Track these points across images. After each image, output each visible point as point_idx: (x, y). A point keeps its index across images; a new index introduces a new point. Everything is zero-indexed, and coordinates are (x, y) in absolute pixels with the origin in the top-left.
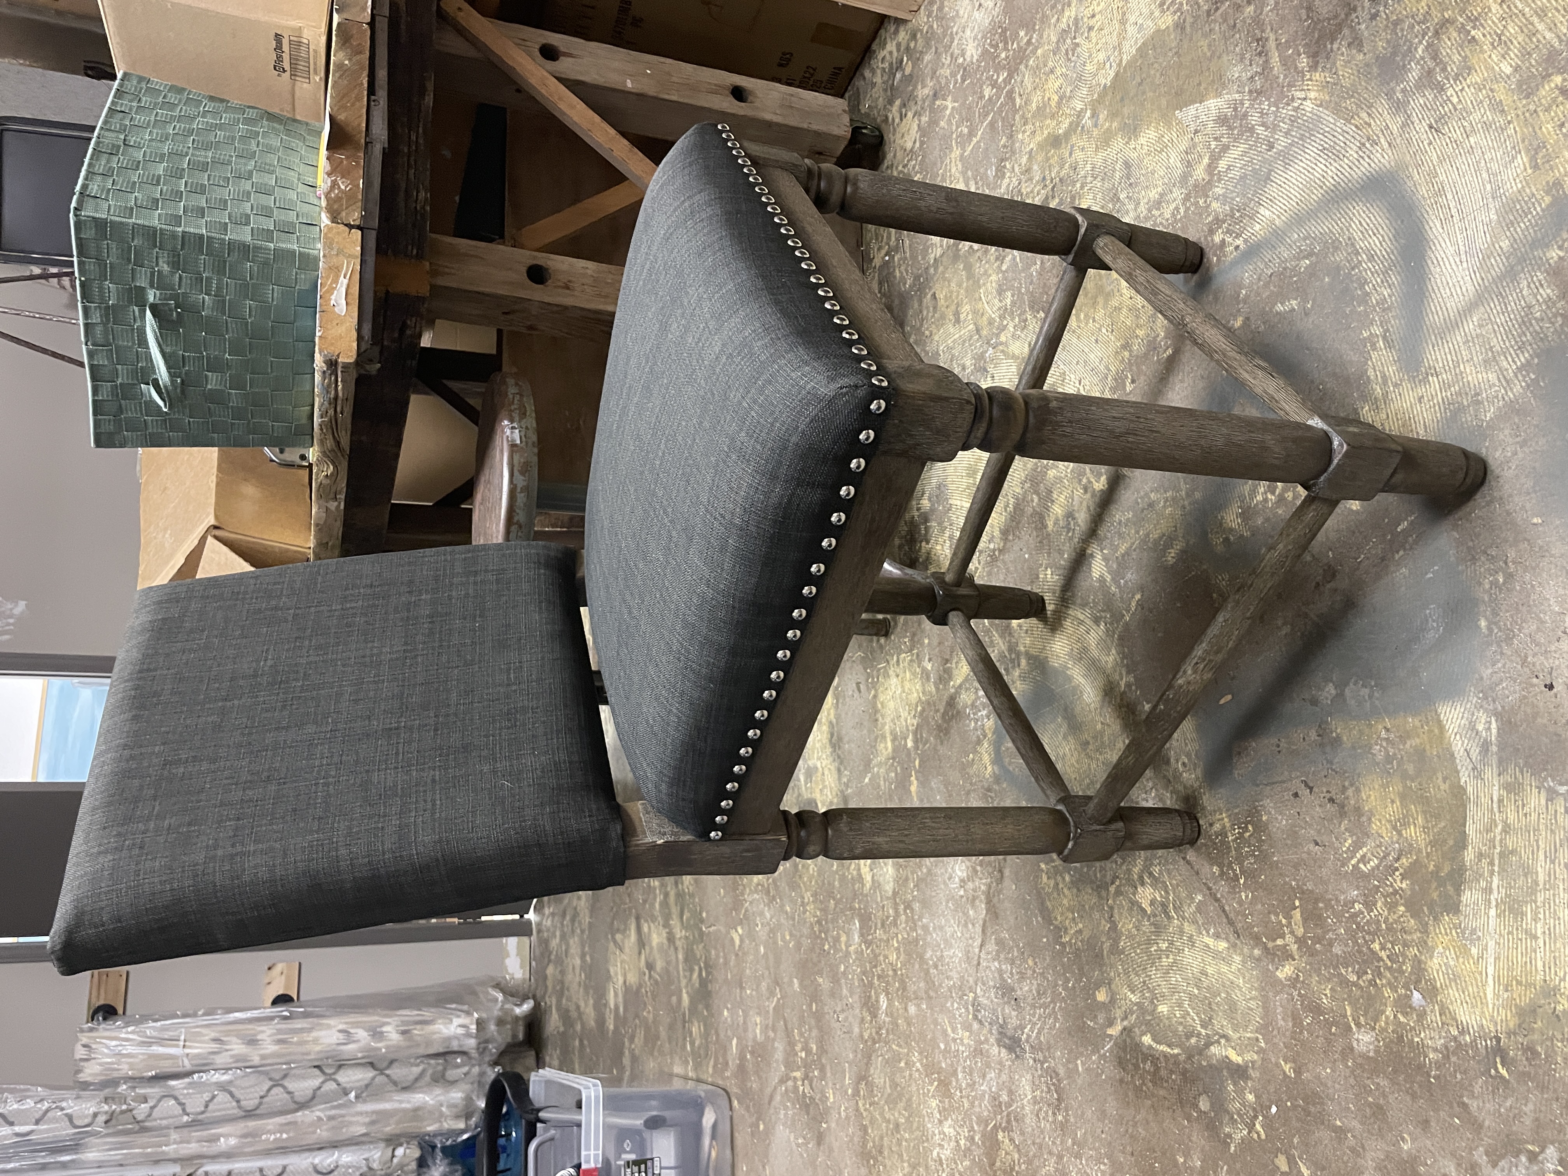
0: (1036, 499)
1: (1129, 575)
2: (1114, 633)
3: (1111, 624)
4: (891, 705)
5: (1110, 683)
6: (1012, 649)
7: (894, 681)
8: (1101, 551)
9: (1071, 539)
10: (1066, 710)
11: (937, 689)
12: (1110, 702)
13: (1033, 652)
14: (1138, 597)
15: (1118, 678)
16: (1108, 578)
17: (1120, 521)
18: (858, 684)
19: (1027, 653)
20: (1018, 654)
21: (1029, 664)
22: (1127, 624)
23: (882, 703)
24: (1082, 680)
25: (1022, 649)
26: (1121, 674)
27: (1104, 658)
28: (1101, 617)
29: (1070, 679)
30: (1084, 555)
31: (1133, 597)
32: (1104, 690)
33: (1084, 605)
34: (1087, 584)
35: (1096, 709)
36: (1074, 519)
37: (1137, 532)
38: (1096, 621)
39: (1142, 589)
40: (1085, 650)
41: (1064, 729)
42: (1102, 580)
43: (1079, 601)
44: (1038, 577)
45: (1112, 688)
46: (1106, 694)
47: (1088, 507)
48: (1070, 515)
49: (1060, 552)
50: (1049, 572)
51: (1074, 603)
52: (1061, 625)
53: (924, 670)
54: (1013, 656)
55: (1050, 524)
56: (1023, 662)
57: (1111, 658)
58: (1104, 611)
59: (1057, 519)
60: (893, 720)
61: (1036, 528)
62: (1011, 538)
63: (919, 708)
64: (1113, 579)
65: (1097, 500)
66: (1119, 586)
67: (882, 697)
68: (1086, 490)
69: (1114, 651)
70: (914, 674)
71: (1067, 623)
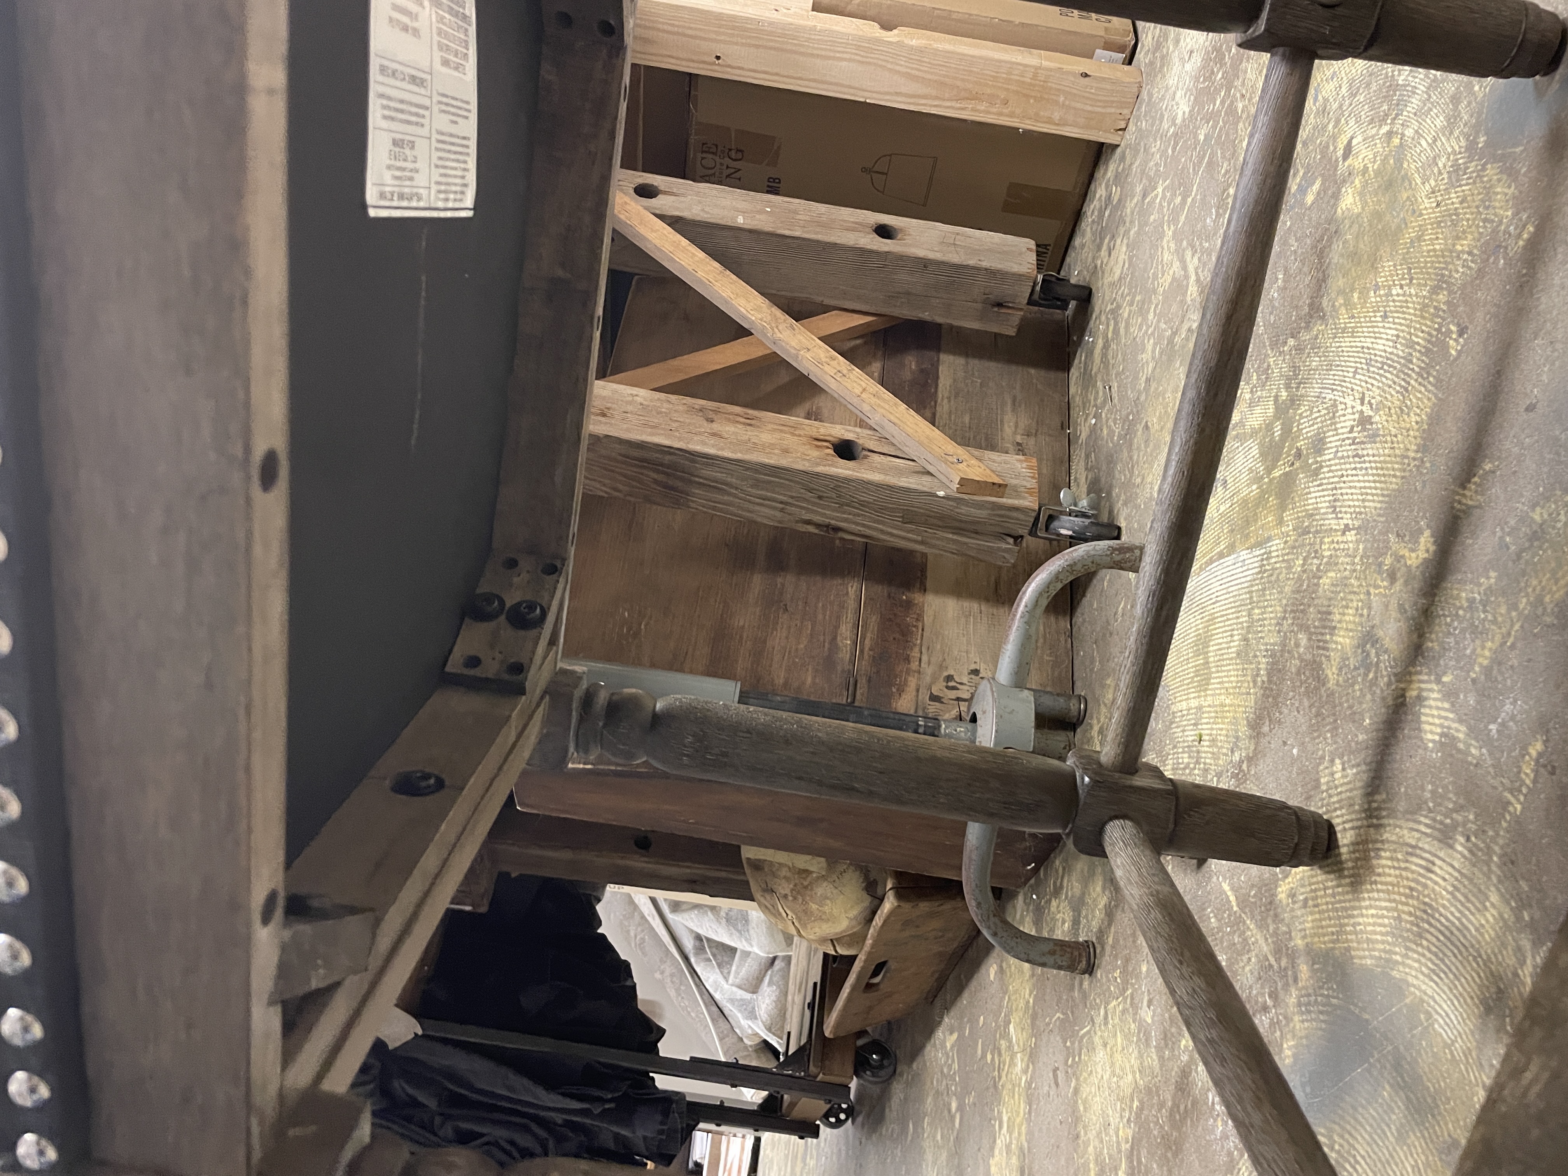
0: (1303, 637)
1: (1508, 707)
2: (1489, 851)
3: (1481, 832)
4: (1097, 1104)
5: (1495, 978)
6: (1281, 948)
7: (1101, 1055)
8: (1438, 681)
9: (1373, 683)
10: (1397, 1066)
11: (1161, 1058)
12: (1501, 1029)
13: (1320, 944)
14: (1536, 748)
15: (1511, 961)
16: (1460, 732)
17: (1472, 601)
18: (1055, 1070)
19: (1309, 950)
20: (1292, 956)
21: (1314, 971)
22: (1518, 821)
23: (1085, 1102)
24: (1429, 987)
25: (1299, 942)
26: (1519, 949)
27: (1473, 921)
28: (1455, 826)
29: (1399, 988)
30: (1403, 704)
31: (1524, 752)
32: (1484, 1002)
33: (1412, 812)
34: (1417, 760)
35: (1467, 1053)
36: (1375, 642)
37: (1514, 607)
38: (1445, 837)
39: (1543, 726)
40: (1427, 911)
41: (1398, 1115)
42: (1448, 742)
43: (1402, 806)
44: (1317, 785)
45: (1500, 991)
46: (1488, 1010)
47: (1401, 607)
48: (1368, 639)
49: (1354, 718)
50: (1338, 766)
51: (1392, 814)
52: (1371, 869)
53: (1141, 1023)
54: (1284, 962)
55: (1331, 672)
56: (1304, 970)
57: (1490, 915)
58: (1459, 809)
59: (1345, 659)
60: (1099, 1134)
61: (1307, 693)
62: (1266, 729)
63: (1136, 1104)
64: (1472, 731)
65: (1416, 585)
66: (1486, 740)
67: (1085, 1091)
68: (1392, 577)
69: (1494, 897)
70: (1127, 1037)
71: (1384, 862)
